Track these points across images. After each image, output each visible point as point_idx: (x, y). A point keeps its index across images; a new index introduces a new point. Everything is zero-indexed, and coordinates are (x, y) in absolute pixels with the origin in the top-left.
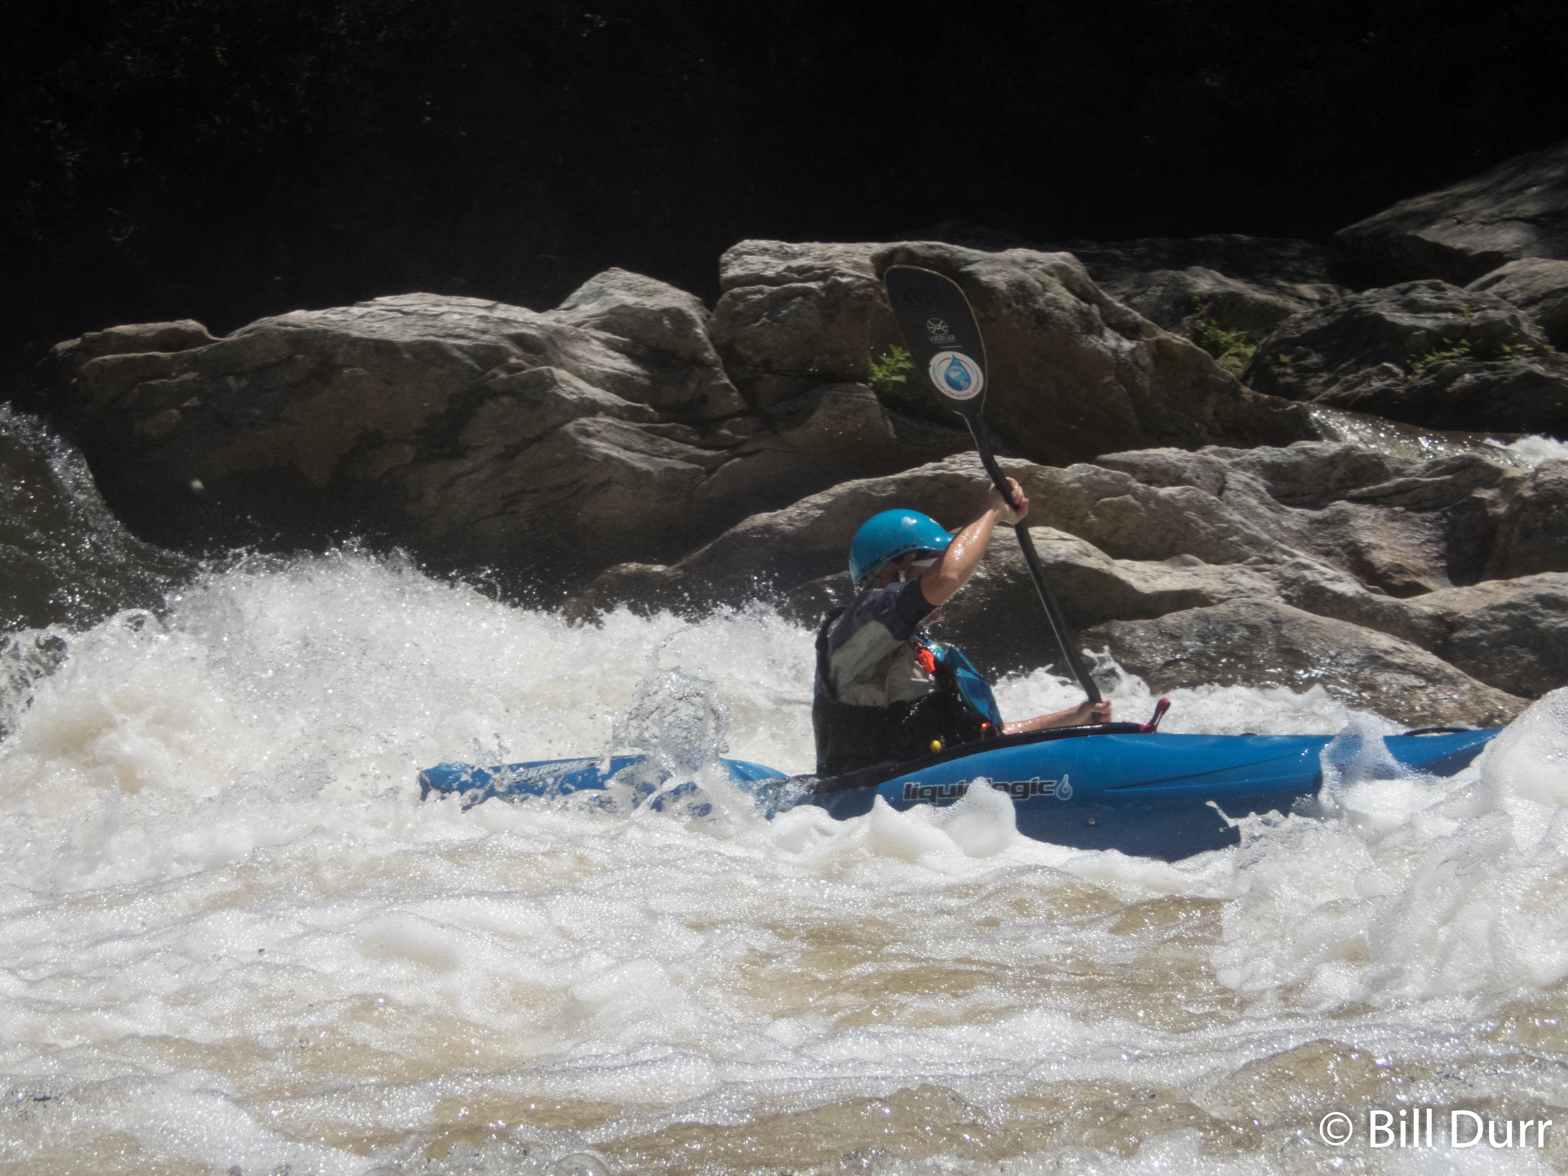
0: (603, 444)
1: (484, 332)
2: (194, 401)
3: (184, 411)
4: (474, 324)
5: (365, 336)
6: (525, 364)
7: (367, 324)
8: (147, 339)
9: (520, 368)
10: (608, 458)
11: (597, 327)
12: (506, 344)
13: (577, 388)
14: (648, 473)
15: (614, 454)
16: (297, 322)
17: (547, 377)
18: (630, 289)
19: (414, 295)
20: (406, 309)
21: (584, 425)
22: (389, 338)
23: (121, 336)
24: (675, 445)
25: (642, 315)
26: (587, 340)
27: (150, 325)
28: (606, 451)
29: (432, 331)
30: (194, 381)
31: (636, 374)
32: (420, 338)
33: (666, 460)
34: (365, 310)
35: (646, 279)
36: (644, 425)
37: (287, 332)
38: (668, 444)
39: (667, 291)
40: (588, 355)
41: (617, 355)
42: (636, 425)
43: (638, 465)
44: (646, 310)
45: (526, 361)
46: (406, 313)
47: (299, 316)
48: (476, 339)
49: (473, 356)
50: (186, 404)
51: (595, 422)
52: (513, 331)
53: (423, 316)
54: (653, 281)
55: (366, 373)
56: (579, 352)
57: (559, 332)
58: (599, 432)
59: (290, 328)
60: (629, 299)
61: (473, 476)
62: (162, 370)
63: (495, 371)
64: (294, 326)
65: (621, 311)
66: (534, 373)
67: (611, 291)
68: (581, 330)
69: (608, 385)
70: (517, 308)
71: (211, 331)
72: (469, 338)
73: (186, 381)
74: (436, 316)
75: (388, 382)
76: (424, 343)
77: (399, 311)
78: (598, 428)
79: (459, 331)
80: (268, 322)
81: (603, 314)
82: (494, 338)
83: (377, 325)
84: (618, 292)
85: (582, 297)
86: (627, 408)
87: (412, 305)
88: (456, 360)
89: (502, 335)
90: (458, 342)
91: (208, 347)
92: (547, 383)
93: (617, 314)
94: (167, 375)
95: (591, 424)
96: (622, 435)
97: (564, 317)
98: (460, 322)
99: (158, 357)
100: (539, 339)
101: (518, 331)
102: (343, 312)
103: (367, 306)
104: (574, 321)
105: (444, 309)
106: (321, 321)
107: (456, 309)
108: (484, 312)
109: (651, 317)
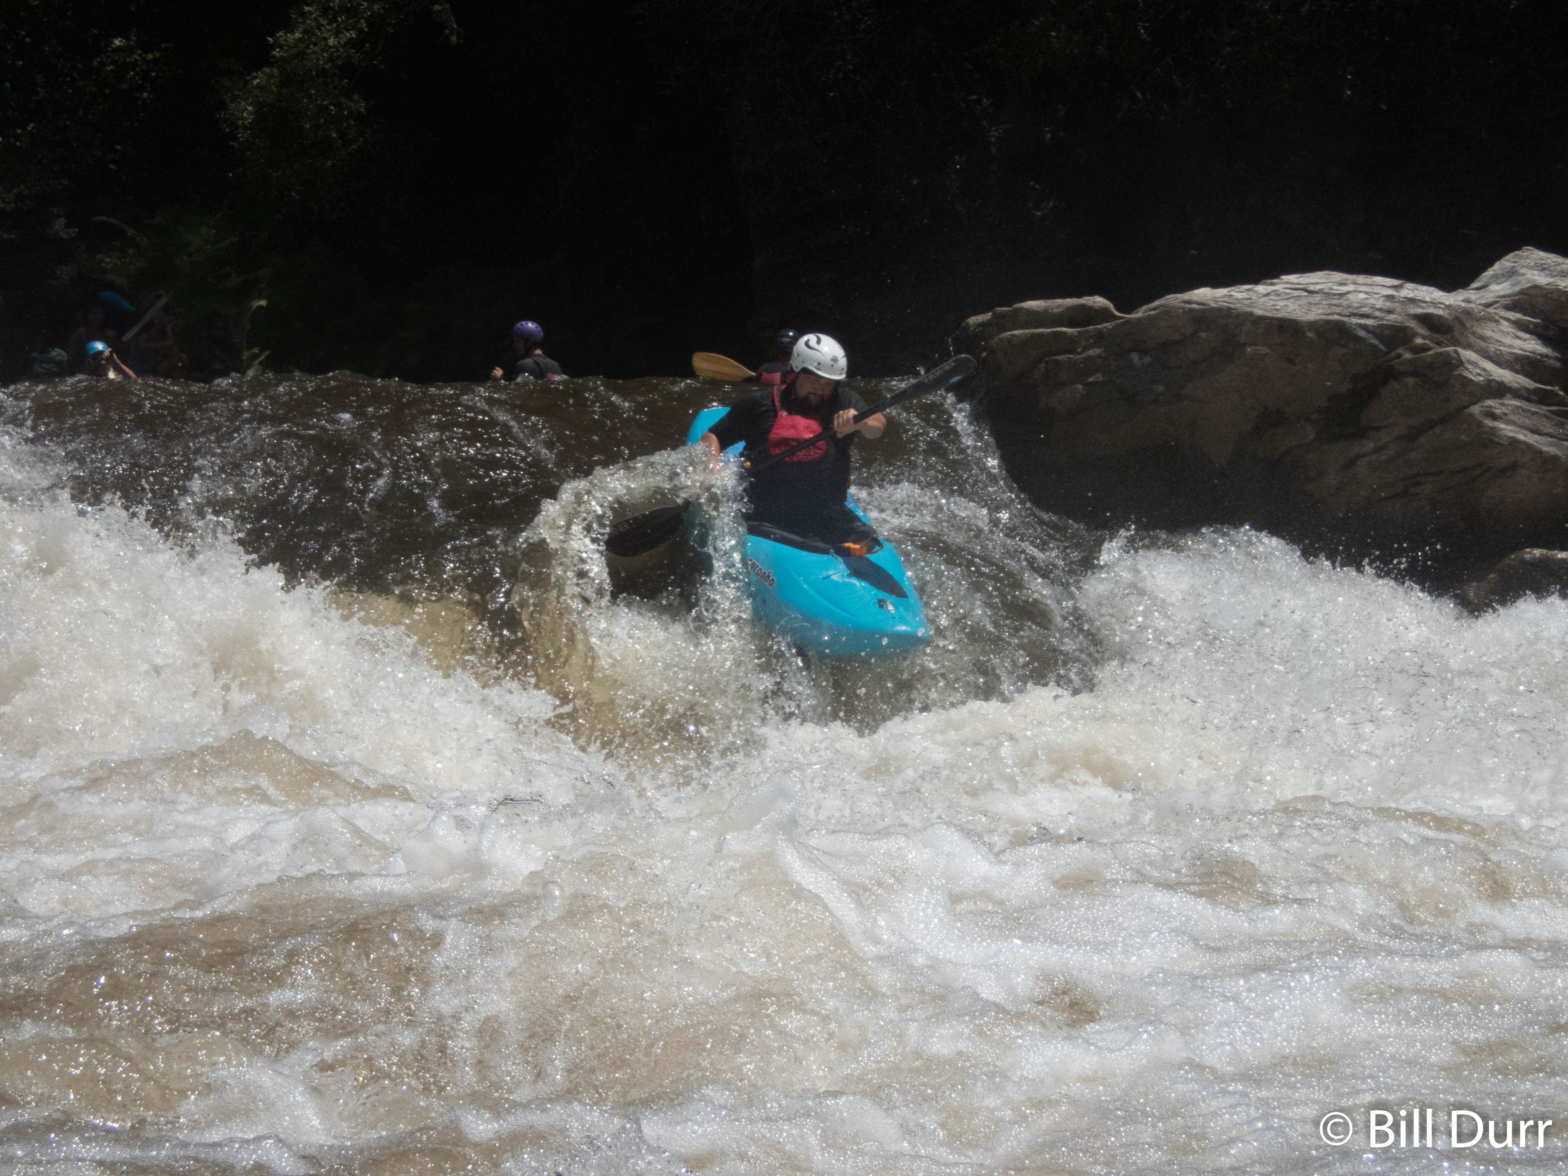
0: (1509, 427)
1: (1390, 312)
2: (1099, 377)
3: (1087, 385)
4: (1380, 304)
5: (1269, 314)
6: (1431, 344)
7: (1272, 303)
8: (1054, 314)
9: (1426, 349)
10: (1514, 441)
11: (1508, 308)
12: (1412, 324)
13: (1484, 370)
14: (1555, 458)
15: (1521, 437)
16: (1201, 300)
17: (1453, 358)
18: (1543, 269)
19: (1320, 274)
20: (1311, 288)
21: (1490, 407)
22: (1293, 316)
23: (1030, 312)
25: (1555, 296)
26: (1496, 321)
27: (1059, 301)
28: (1512, 434)
29: (1337, 310)
30: (1099, 356)
31: (1547, 356)
32: (1324, 317)
34: (1270, 288)
35: (1561, 259)
37: (1192, 310)
40: (1497, 336)
41: (1527, 336)
42: (1545, 408)
43: (1545, 449)
44: (1559, 290)
45: (1432, 341)
46: (1311, 292)
47: (1204, 294)
48: (1383, 319)
49: (1377, 336)
50: (1091, 379)
51: (1502, 404)
52: (1419, 311)
53: (1328, 295)
55: (1268, 351)
56: (1488, 333)
57: (1467, 313)
58: (1505, 414)
59: (1194, 305)
60: (1542, 280)
61: (1374, 457)
62: (1069, 345)
63: (1400, 351)
64: (1199, 303)
65: (1533, 292)
66: (1441, 354)
67: (1523, 271)
68: (1491, 310)
69: (1518, 367)
70: (1425, 288)
71: (1118, 308)
72: (1375, 318)
73: (1090, 358)
74: (1341, 295)
75: (1291, 361)
76: (1329, 322)
77: (1305, 290)
78: (1505, 410)
79: (1364, 310)
80: (1173, 300)
81: (1514, 295)
82: (1399, 318)
83: (1281, 303)
84: (1530, 272)
85: (1492, 277)
86: (1536, 391)
87: (1318, 283)
88: (1358, 339)
89: (1409, 315)
90: (1363, 321)
91: (1113, 323)
92: (1453, 364)
93: (1527, 295)
94: (1072, 351)
95: (1498, 406)
96: (1529, 418)
97: (1473, 297)
98: (1366, 301)
99: (1065, 333)
100: (1446, 319)
101: (1425, 311)
102: (1248, 290)
103: (1272, 284)
104: (1483, 302)
105: (1351, 288)
106: (1226, 299)
107: (1362, 288)
108: (1391, 292)
109: (1563, 299)
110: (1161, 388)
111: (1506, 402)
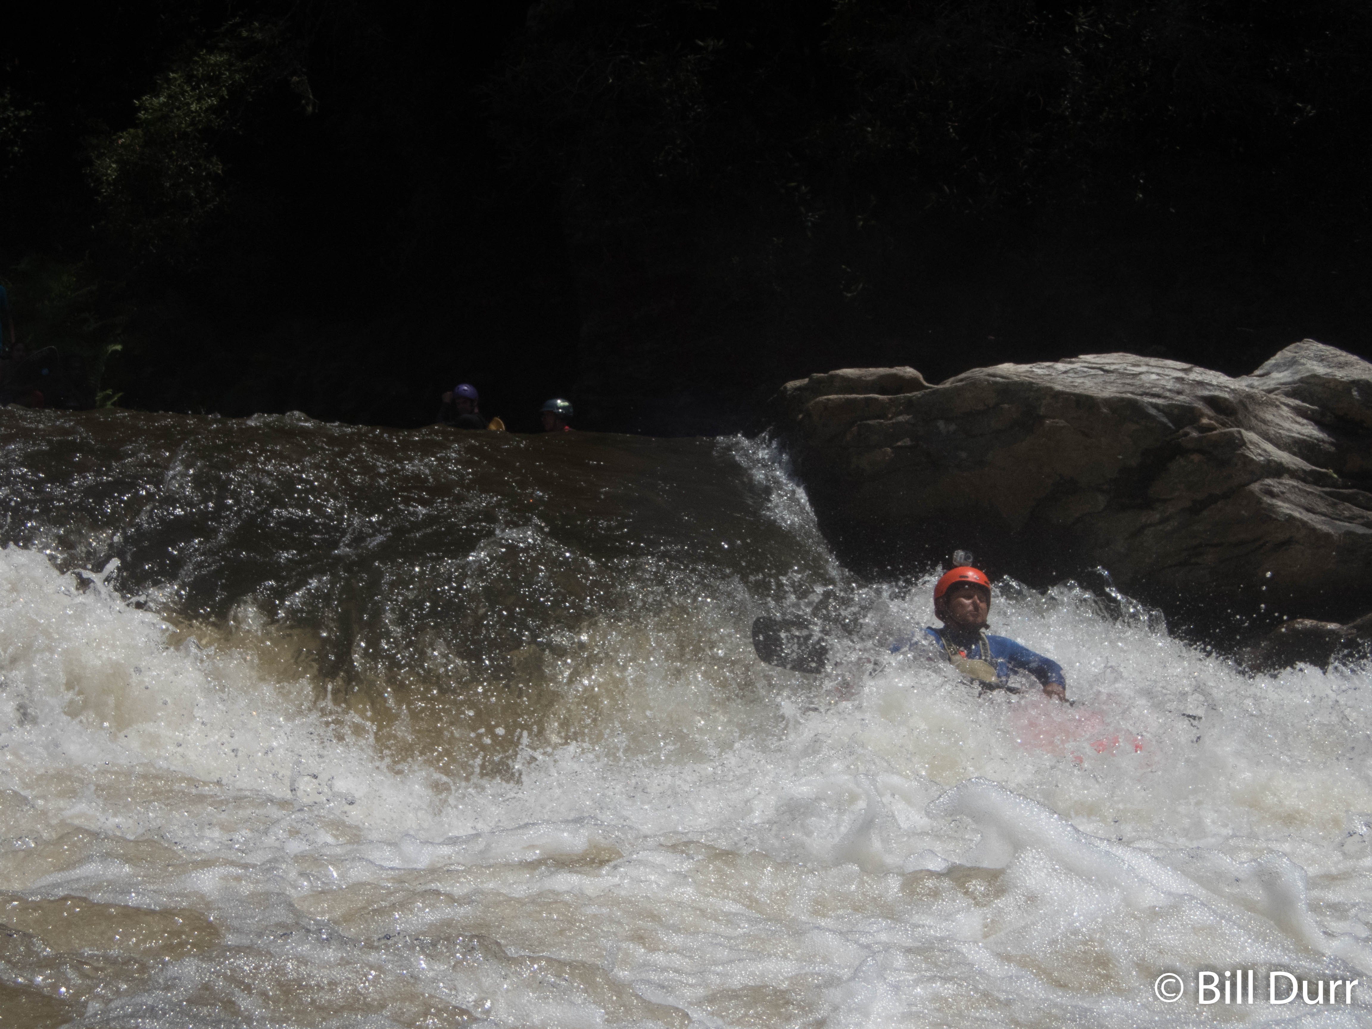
0: (1286, 505)
1: (1179, 393)
2: (907, 442)
3: (897, 450)
4: (1170, 385)
5: (1068, 390)
6: (1217, 425)
7: (1070, 379)
8: (868, 381)
9: (1211, 428)
10: (1291, 518)
11: (1287, 394)
12: (1199, 405)
13: (1265, 451)
14: (1328, 535)
15: (1297, 514)
16: (1004, 374)
17: (1237, 438)
18: (1322, 360)
19: (1115, 355)
20: (1107, 367)
21: (1270, 485)
22: (1090, 393)
23: (844, 379)
24: (1357, 510)
25: (1332, 385)
26: (1277, 406)
27: (872, 370)
28: (1288, 512)
29: (1131, 389)
30: (907, 422)
31: (1323, 441)
32: (1118, 395)
33: (1347, 524)
34: (1069, 366)
35: (1338, 352)
36: (1327, 489)
37: (996, 383)
38: (1350, 509)
39: (1357, 363)
40: (1277, 420)
41: (1305, 421)
42: (1319, 488)
43: (1319, 527)
44: (1336, 380)
45: (1217, 421)
46: (1107, 371)
47: (1007, 369)
48: (1172, 399)
49: (1166, 414)
50: (899, 444)
51: (1280, 483)
52: (1206, 393)
53: (1123, 375)
54: (1344, 354)
55: (1066, 424)
56: (1269, 417)
57: (1250, 397)
58: (1283, 493)
59: (998, 379)
60: (1321, 370)
61: (1160, 527)
62: (881, 411)
63: (1187, 429)
64: (1002, 377)
65: (1312, 380)
66: (1225, 434)
67: (1303, 361)
68: (1272, 396)
69: (1295, 450)
70: (1212, 372)
71: (926, 379)
72: (1165, 398)
73: (900, 423)
74: (1135, 375)
75: (1086, 435)
76: (1122, 400)
77: (1101, 369)
78: (1283, 489)
79: (1155, 390)
80: (979, 373)
81: (1294, 382)
82: (1188, 399)
83: (1079, 381)
84: (1310, 362)
85: (1275, 365)
86: (1311, 472)
87: (1113, 364)
88: (1149, 417)
89: (1197, 396)
90: (1154, 400)
91: (922, 392)
92: (1236, 444)
93: (1308, 383)
94: (883, 416)
95: (1276, 485)
96: (1305, 498)
97: (1256, 383)
98: (1157, 382)
99: (876, 399)
100: (1231, 402)
101: (1212, 393)
102: (1048, 367)
103: (1071, 363)
104: (1265, 388)
105: (1143, 369)
106: (1028, 374)
107: (1154, 370)
108: (1180, 374)
109: (1340, 388)
110: (964, 455)
111: (1284, 481)
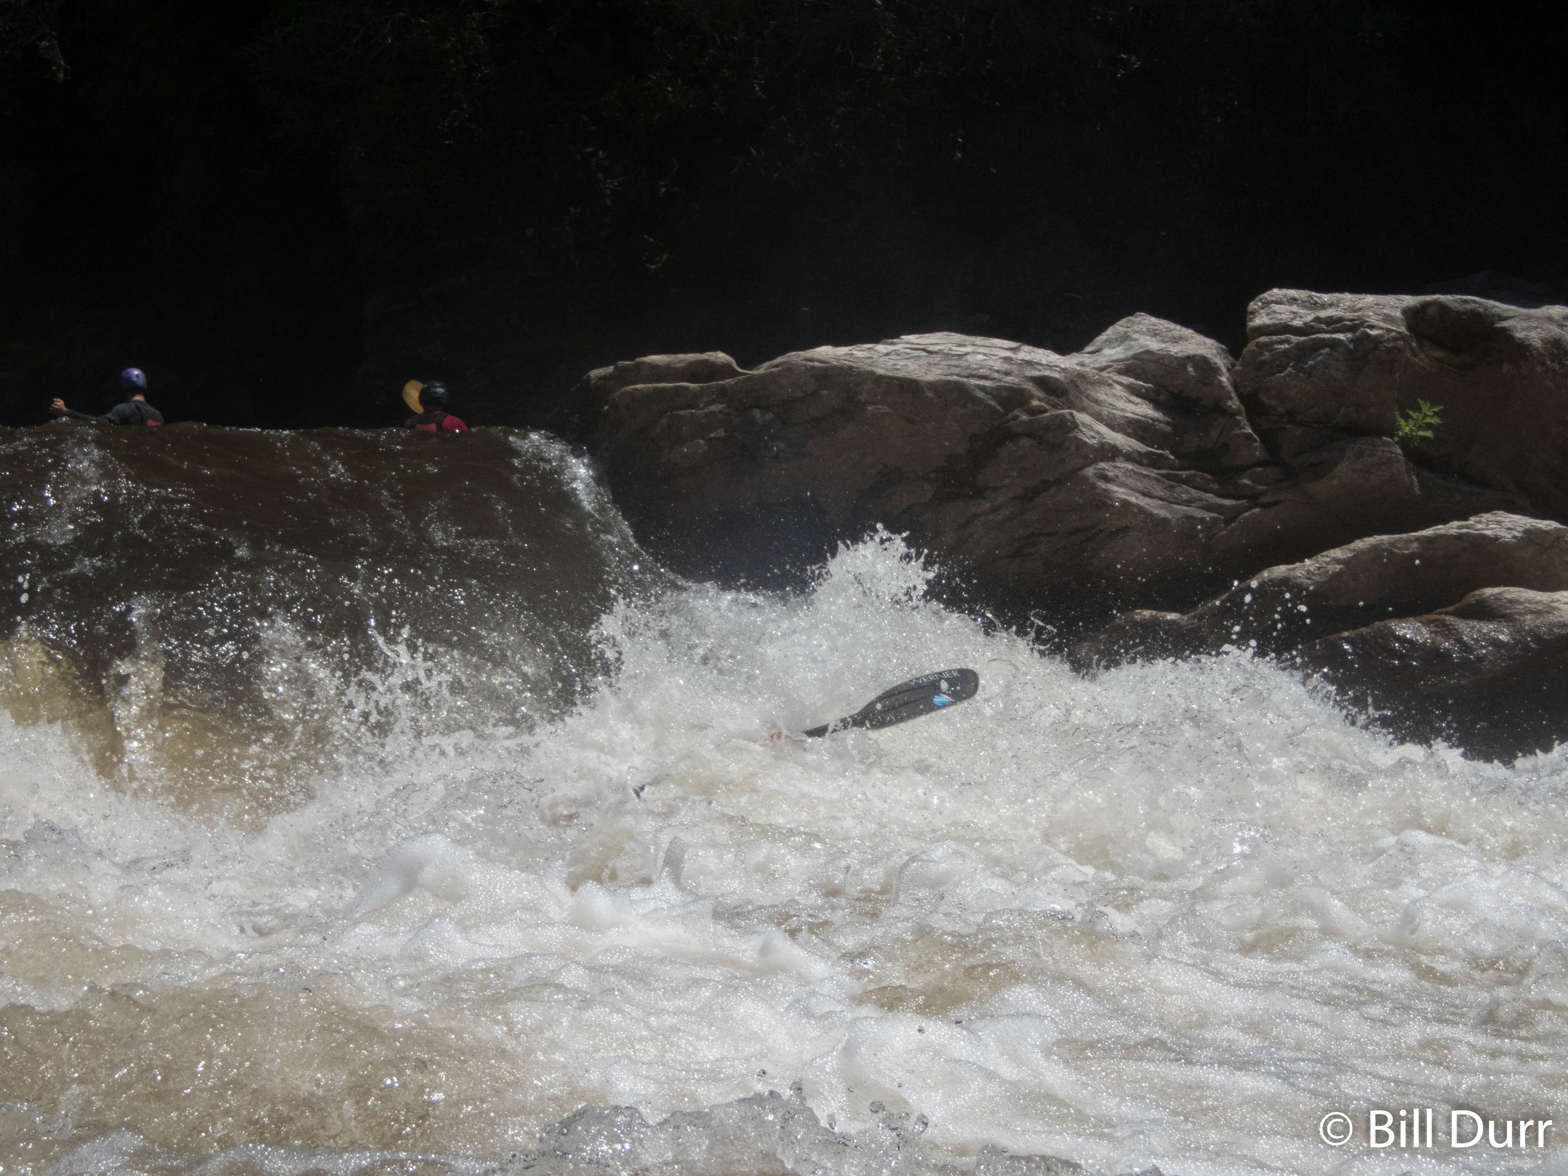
0: (1122, 490)
1: (1007, 374)
2: (721, 433)
3: (710, 441)
4: (998, 365)
5: (890, 374)
6: (1047, 407)
7: (892, 362)
8: (676, 369)
9: (1042, 411)
10: (1126, 504)
11: (1120, 372)
12: (1029, 386)
13: (1098, 433)
14: (1165, 521)
15: (1133, 500)
16: (822, 358)
17: (1068, 421)
18: (1155, 335)
19: (939, 334)
20: (931, 348)
21: (1104, 469)
22: (914, 376)
23: (653, 366)
24: (1194, 492)
25: (1166, 361)
26: (1110, 385)
27: (681, 356)
28: (1124, 497)
29: (957, 371)
30: (721, 412)
31: (1159, 421)
32: (943, 378)
33: (1185, 508)
34: (891, 348)
35: (1172, 326)
36: (1164, 472)
37: (813, 368)
38: (1188, 492)
39: (1192, 338)
40: (1110, 400)
41: (1139, 400)
42: (1155, 471)
43: (1156, 511)
44: (1170, 356)
45: (1047, 403)
46: (931, 353)
47: (825, 352)
48: (1000, 380)
49: (995, 397)
50: (713, 435)
51: (1115, 467)
52: (1036, 373)
53: (947, 356)
54: (1178, 327)
55: (888, 410)
56: (1101, 396)
57: (1082, 376)
58: (1118, 477)
59: (816, 363)
60: (1154, 345)
61: (991, 517)
62: (692, 401)
63: (1017, 412)
64: (820, 361)
65: (1146, 357)
66: (1057, 416)
67: (1135, 336)
68: (1104, 374)
69: (1130, 431)
70: (1041, 351)
71: (740, 365)
72: (993, 379)
73: (713, 413)
74: (960, 356)
75: (910, 421)
76: (948, 383)
77: (924, 350)
78: (1117, 472)
79: (982, 372)
80: (796, 357)
81: (1127, 359)
82: (1016, 380)
83: (902, 363)
84: (1143, 337)
85: (1106, 341)
86: (1148, 455)
87: (937, 344)
88: (978, 401)
89: (1026, 377)
90: (981, 382)
91: (736, 379)
92: (1068, 426)
93: (1141, 360)
94: (695, 406)
95: (1111, 469)
96: (1141, 481)
97: (1087, 361)
98: (984, 363)
99: (687, 388)
100: (1062, 382)
101: (1041, 373)
102: (869, 349)
103: (893, 344)
104: (1097, 366)
105: (969, 349)
106: (847, 357)
107: (981, 350)
108: (1008, 354)
109: (1175, 364)
110: (782, 445)
111: (1119, 464)
